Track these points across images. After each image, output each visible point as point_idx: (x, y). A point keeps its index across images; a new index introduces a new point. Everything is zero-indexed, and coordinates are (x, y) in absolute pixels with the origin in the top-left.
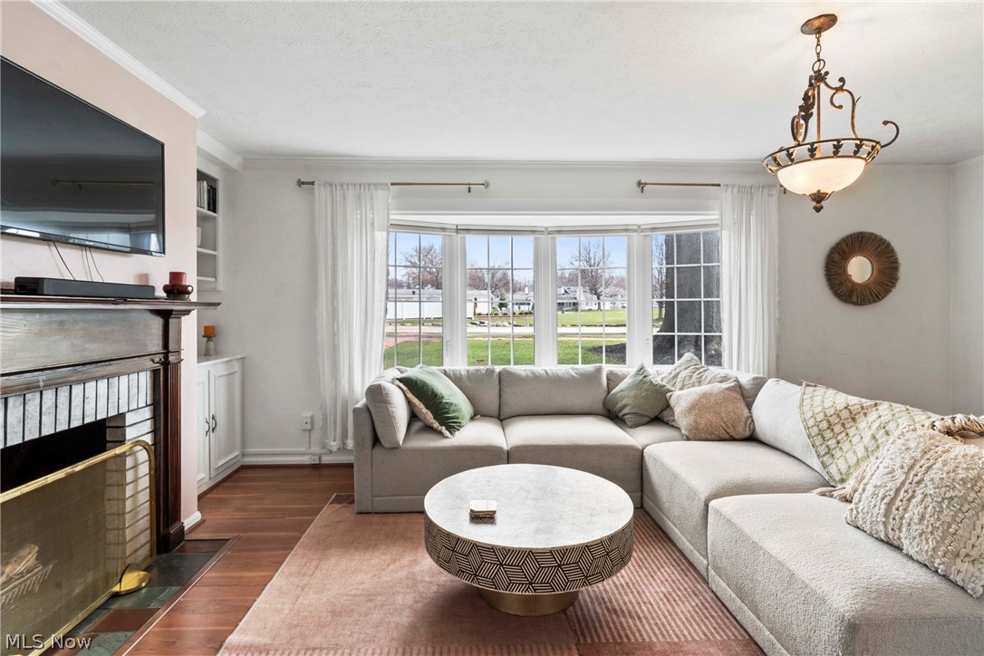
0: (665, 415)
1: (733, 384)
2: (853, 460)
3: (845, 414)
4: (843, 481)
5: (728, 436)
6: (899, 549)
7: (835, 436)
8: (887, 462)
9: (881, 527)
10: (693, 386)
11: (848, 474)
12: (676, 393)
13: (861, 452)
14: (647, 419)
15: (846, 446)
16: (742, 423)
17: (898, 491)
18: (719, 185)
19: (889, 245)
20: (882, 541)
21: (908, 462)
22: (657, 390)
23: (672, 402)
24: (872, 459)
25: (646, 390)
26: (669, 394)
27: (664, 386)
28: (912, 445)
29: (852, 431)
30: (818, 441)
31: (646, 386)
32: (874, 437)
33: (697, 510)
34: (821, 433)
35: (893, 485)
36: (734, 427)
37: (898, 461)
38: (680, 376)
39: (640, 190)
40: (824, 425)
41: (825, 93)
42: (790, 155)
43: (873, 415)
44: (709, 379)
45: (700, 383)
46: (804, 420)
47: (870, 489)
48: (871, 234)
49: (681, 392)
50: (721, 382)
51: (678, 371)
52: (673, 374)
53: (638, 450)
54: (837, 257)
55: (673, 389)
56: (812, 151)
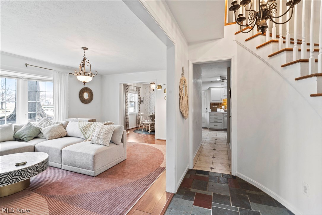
0: (40, 136)
1: (60, 124)
2: (90, 133)
3: (88, 125)
4: (88, 138)
5: (60, 137)
6: (99, 144)
7: (86, 130)
8: (97, 131)
9: (96, 141)
10: (48, 126)
11: (89, 136)
12: (43, 129)
13: (91, 131)
14: (33, 138)
15: (89, 131)
16: (64, 133)
17: (99, 135)
18: (53, 70)
19: (91, 91)
20: (96, 144)
21: (100, 130)
22: (36, 129)
23: (42, 131)
24: (94, 132)
25: (32, 129)
26: (40, 129)
27: (38, 127)
28: (100, 127)
29: (89, 128)
30: (83, 132)
31: (32, 128)
32: (93, 128)
33: (58, 153)
34: (84, 130)
35: (98, 134)
36: (62, 134)
37: (98, 130)
38: (43, 124)
39: (26, 66)
40: (84, 128)
41: (86, 63)
42: (80, 74)
43: (93, 125)
44: (53, 123)
45: (50, 125)
46: (80, 128)
47: (94, 136)
48: (88, 88)
49: (44, 128)
50: (57, 124)
51: (42, 122)
52: (41, 124)
53: (33, 146)
54: (81, 92)
55: (41, 128)
56: (84, 74)
